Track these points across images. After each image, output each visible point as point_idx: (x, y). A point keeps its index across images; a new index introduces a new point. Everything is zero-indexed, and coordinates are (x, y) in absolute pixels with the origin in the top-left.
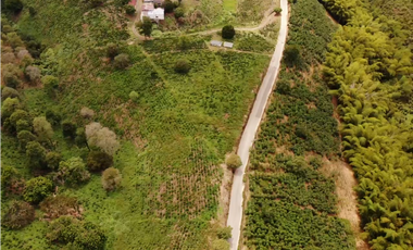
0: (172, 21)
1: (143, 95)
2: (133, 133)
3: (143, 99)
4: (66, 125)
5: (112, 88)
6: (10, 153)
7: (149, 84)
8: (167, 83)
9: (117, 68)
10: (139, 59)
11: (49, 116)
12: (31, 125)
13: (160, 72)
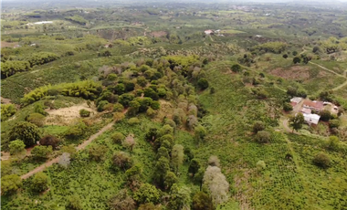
0: (324, 128)
1: (269, 169)
2: (244, 197)
3: (268, 173)
4: (195, 162)
5: (244, 153)
6: (146, 161)
7: (280, 162)
8: (299, 169)
9: (256, 141)
10: (279, 142)
11: (187, 152)
12: (171, 148)
13: (296, 157)
